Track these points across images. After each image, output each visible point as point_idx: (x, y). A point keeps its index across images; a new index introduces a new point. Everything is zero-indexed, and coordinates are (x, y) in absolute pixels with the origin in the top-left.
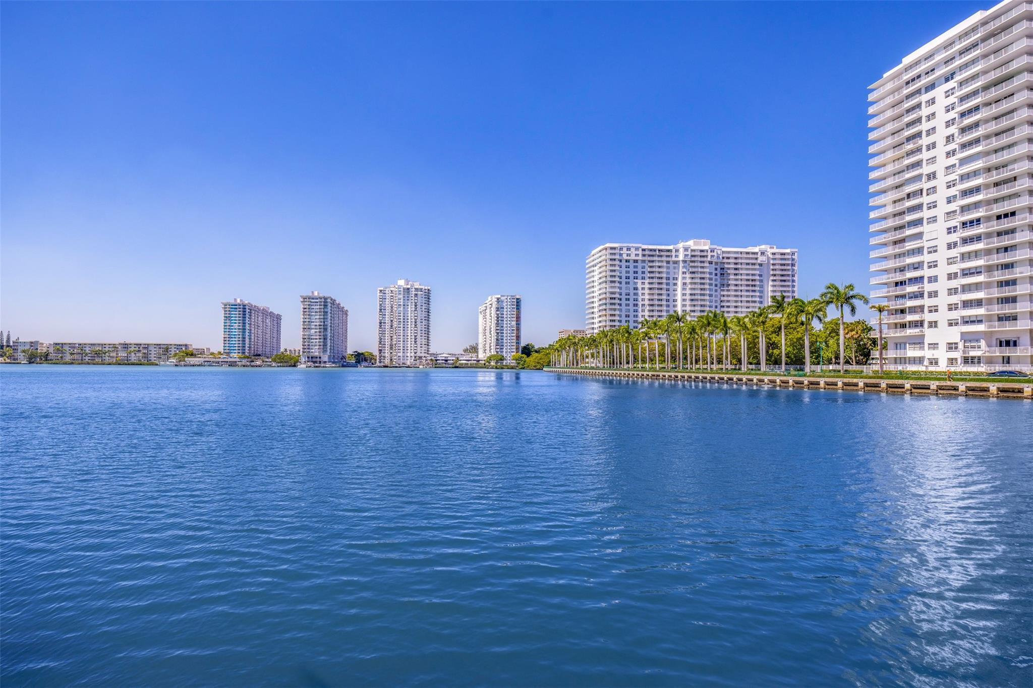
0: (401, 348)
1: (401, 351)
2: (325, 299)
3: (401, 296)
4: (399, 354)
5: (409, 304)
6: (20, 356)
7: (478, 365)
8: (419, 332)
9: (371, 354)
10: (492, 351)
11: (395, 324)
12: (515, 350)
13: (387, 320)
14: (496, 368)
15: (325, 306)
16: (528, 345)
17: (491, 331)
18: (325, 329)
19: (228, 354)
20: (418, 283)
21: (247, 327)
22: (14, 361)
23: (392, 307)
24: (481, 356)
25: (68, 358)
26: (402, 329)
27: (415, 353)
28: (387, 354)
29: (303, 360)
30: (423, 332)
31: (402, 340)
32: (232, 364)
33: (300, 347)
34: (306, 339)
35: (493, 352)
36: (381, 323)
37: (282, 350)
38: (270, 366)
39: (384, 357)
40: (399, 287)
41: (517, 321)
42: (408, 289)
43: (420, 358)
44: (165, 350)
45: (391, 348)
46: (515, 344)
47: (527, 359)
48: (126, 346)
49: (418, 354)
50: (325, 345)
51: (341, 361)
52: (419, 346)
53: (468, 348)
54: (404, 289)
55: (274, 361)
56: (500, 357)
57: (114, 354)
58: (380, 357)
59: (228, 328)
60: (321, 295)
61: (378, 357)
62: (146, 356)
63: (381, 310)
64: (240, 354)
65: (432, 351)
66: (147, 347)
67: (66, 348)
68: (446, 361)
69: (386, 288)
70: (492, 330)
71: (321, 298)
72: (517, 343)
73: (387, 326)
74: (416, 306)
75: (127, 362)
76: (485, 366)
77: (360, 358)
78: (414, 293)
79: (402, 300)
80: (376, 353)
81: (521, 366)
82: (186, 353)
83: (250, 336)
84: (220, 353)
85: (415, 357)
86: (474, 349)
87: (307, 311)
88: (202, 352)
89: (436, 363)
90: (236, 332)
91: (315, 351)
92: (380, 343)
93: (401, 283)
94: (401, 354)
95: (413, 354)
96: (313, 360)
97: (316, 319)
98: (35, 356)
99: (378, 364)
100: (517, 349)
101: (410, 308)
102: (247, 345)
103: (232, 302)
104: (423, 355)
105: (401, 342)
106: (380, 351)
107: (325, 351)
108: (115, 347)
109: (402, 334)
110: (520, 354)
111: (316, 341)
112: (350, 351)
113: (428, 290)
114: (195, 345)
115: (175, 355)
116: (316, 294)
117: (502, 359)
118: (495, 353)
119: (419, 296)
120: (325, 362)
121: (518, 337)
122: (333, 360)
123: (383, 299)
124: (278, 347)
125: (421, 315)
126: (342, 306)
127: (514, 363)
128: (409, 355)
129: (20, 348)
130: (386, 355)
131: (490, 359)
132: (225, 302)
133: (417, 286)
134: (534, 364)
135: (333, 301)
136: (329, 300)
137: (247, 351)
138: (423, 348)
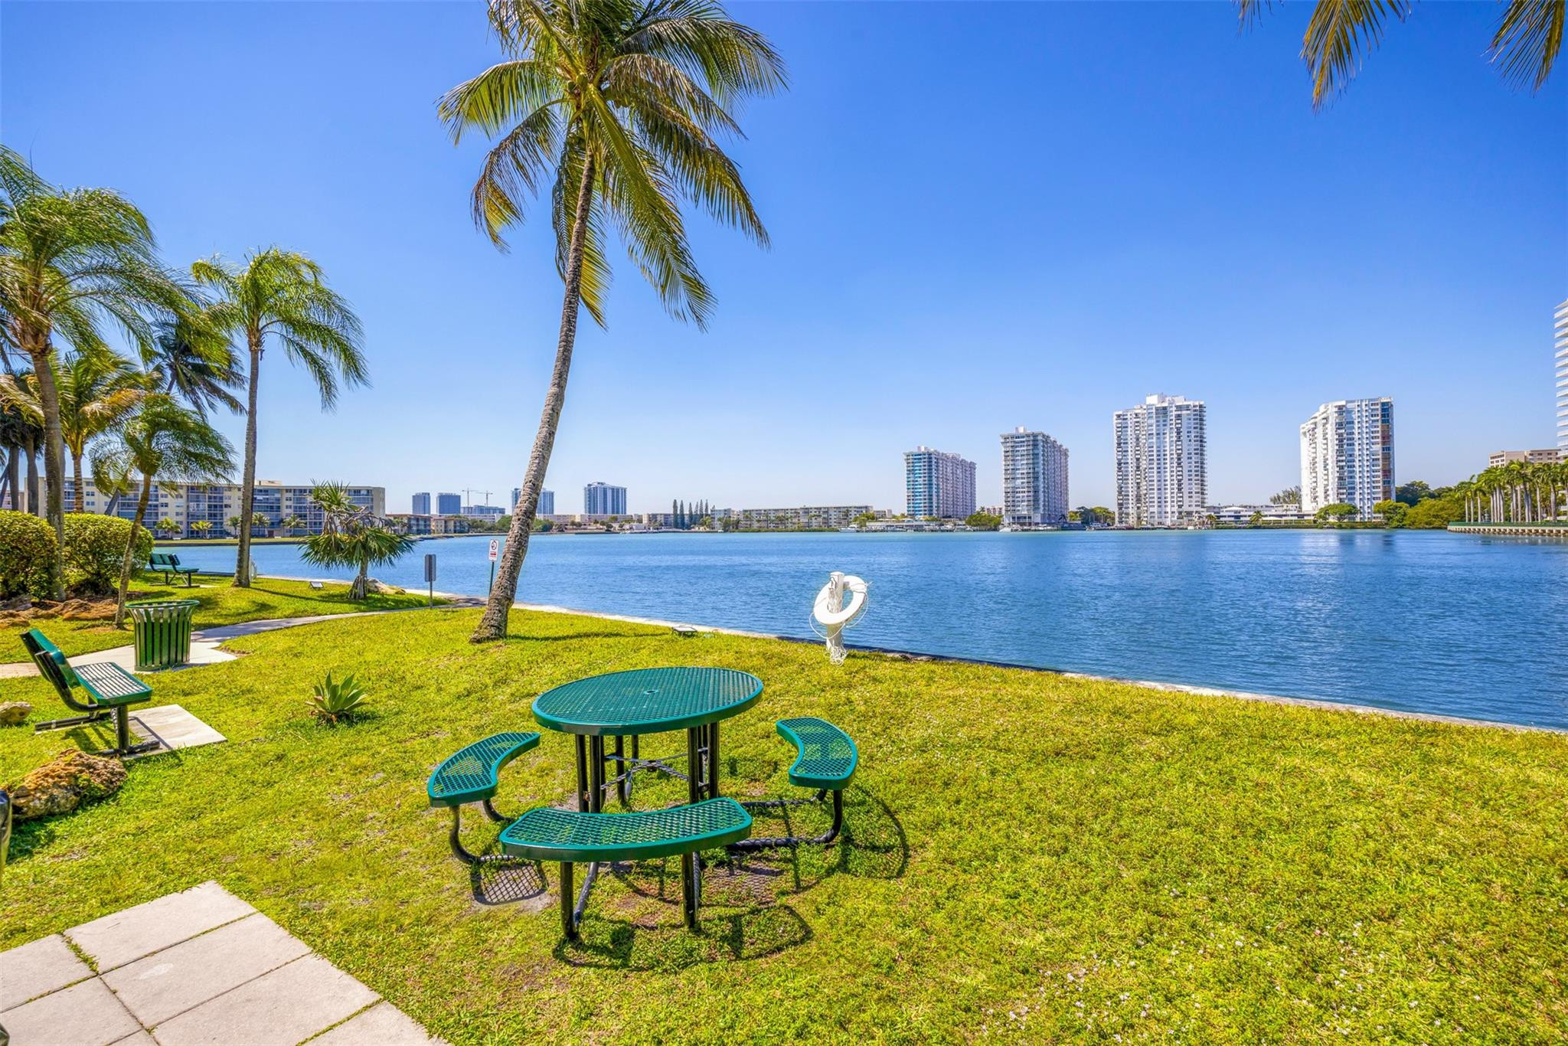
0: (1156, 500)
1: (1156, 504)
2: (1035, 436)
3: (1153, 421)
4: (1151, 509)
5: (1167, 431)
6: (717, 524)
7: (1301, 523)
8: (1186, 473)
9: (1106, 510)
10: (1330, 498)
11: (1144, 464)
12: (1381, 495)
13: (1130, 458)
14: (1340, 527)
15: (1035, 446)
16: (1413, 485)
17: (1326, 465)
18: (1036, 478)
19: (913, 516)
20: (1182, 398)
21: (934, 481)
22: (712, 530)
23: (1138, 439)
24: (1308, 507)
25: (756, 525)
26: (1155, 470)
27: (1180, 506)
28: (1132, 510)
29: (1006, 521)
30: (1193, 473)
31: (1155, 487)
32: (919, 529)
33: (1002, 505)
34: (1011, 494)
35: (1333, 500)
36: (1119, 464)
37: (978, 509)
38: (964, 530)
39: (1127, 514)
40: (1150, 407)
41: (1384, 443)
42: (1165, 408)
43: (1189, 514)
44: (845, 513)
45: (1138, 500)
46: (1380, 484)
47: (1411, 511)
48: (807, 511)
49: (1185, 508)
50: (1036, 500)
51: (1059, 520)
52: (1186, 495)
53: (1281, 494)
54: (1157, 409)
55: (969, 523)
56: (1346, 509)
57: (795, 520)
58: (1120, 514)
59: (912, 485)
60: (1029, 432)
61: (1117, 515)
62: (826, 521)
63: (1119, 444)
64: (927, 517)
65: (1209, 503)
66: (827, 510)
67: (754, 514)
68: (1238, 517)
69: (1127, 410)
70: (1328, 462)
71: (1028, 436)
72: (1384, 482)
73: (1131, 468)
74: (1178, 433)
75: (807, 529)
76: (1315, 525)
77: (1090, 518)
78: (1174, 413)
79: (1154, 427)
80: (1113, 508)
81: (1395, 524)
82: (866, 516)
83: (938, 492)
84: (903, 515)
85: (1180, 513)
86: (1294, 496)
87: (1011, 455)
88: (883, 515)
89: (1216, 521)
90: (921, 488)
91: (1023, 510)
92: (1120, 493)
93: (1153, 400)
94: (1155, 509)
95: (1175, 509)
96: (1019, 520)
97: (1023, 466)
98: (731, 524)
99: (1117, 524)
100: (1385, 493)
101: (1170, 437)
102: (935, 505)
103: (916, 451)
104: (1194, 509)
105: (1155, 491)
106: (1120, 505)
107: (1036, 509)
108: (796, 512)
109: (1155, 479)
110: (1392, 501)
111: (1024, 495)
112: (1073, 507)
113: (1201, 406)
114: (877, 507)
115: (856, 519)
116: (1021, 430)
117: (1353, 511)
118: (1337, 502)
119: (1184, 419)
120: (1037, 524)
121: (1388, 473)
122: (1048, 519)
123: (1122, 428)
124: (973, 506)
125: (1189, 446)
126: (1059, 443)
127: (1380, 518)
128: (1168, 509)
129: (717, 517)
130: (1130, 511)
131: (1326, 512)
132: (907, 451)
133: (1180, 401)
134: (1425, 519)
135: (1046, 438)
136: (1040, 438)
137: (935, 512)
138: (1194, 499)
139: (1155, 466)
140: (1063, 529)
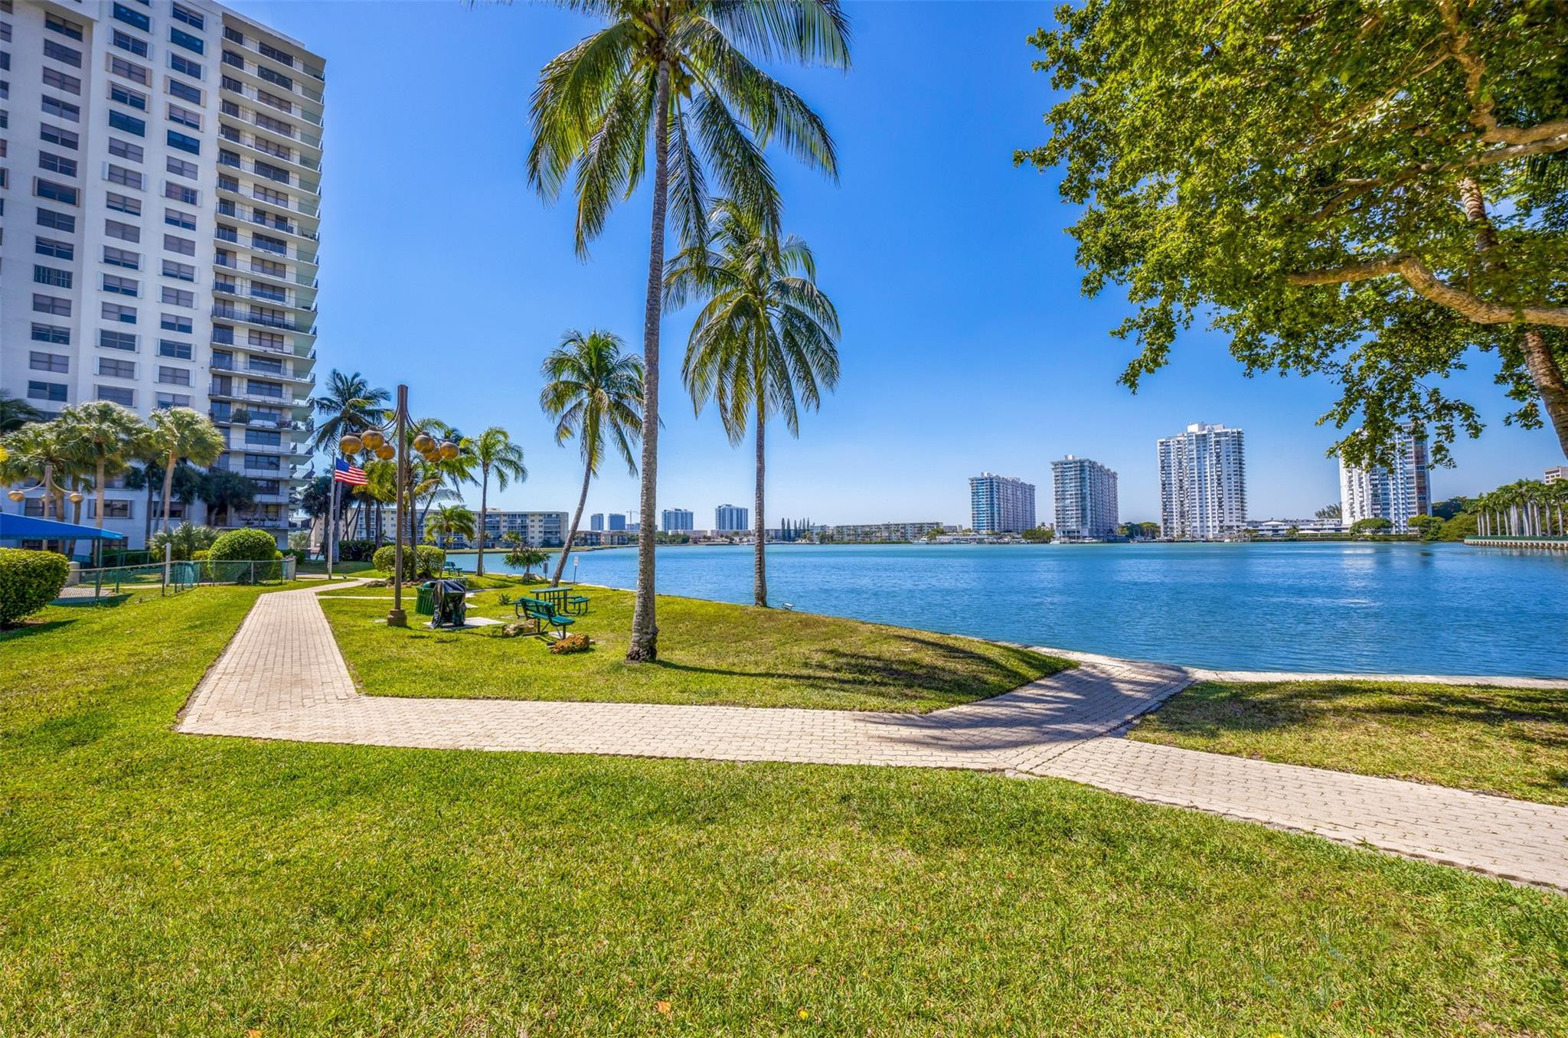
0: (1198, 516)
1: (1198, 519)
2: (1082, 462)
3: (1194, 447)
4: (1194, 524)
5: (1207, 456)
6: (815, 537)
7: (1337, 536)
8: (1226, 496)
9: (1154, 525)
10: (1366, 513)
11: (1186, 485)
12: (1416, 510)
13: (1174, 479)
14: (1373, 540)
15: (1082, 470)
16: (1447, 502)
17: (1361, 483)
18: (1083, 498)
19: (977, 531)
20: (1221, 426)
21: (996, 501)
22: (812, 542)
23: (1180, 463)
24: (1347, 521)
25: (846, 539)
26: (1197, 490)
27: (1221, 522)
28: (1176, 524)
29: (1057, 535)
30: (1233, 492)
31: (1197, 505)
32: (981, 541)
33: (1054, 521)
34: (1061, 512)
35: (1368, 515)
36: (1164, 485)
37: (1036, 524)
38: (1019, 543)
39: (1172, 529)
40: (1190, 435)
41: (1417, 463)
42: (1204, 435)
43: (1230, 528)
44: (920, 529)
45: (1182, 516)
46: (1416, 500)
47: (1445, 525)
48: (887, 527)
49: (1227, 523)
50: (1084, 517)
51: (1107, 533)
52: (1226, 512)
53: (1322, 510)
54: (1197, 436)
55: (1025, 537)
56: (1379, 523)
57: (878, 534)
58: (1166, 528)
59: (976, 504)
60: (1077, 459)
61: (1162, 529)
62: (904, 535)
63: (1163, 467)
64: (990, 532)
65: (1249, 517)
66: (904, 526)
67: (845, 530)
68: (1277, 531)
69: (1170, 438)
70: (1364, 480)
71: (1076, 462)
72: (1419, 498)
73: (1175, 488)
74: (1218, 457)
75: (888, 541)
76: (1351, 537)
77: (1134, 531)
78: (1213, 440)
79: (1195, 452)
80: (1160, 524)
81: (1430, 536)
82: (935, 531)
83: (999, 511)
84: (970, 530)
85: (1221, 527)
86: (1334, 512)
87: (1060, 479)
88: (953, 529)
89: (1255, 535)
90: (984, 508)
91: (1072, 525)
92: (1165, 510)
93: (1194, 429)
94: (1198, 524)
95: (1217, 523)
96: (1069, 534)
97: (1072, 488)
98: (826, 537)
99: (1162, 537)
100: (1420, 508)
101: (1209, 461)
102: (996, 521)
103: (979, 476)
104: (1234, 523)
105: (1197, 508)
106: (1165, 521)
107: (1084, 524)
108: (878, 527)
109: (1197, 497)
110: (1429, 516)
111: (1073, 513)
112: (1122, 521)
113: (1239, 433)
114: (946, 522)
115: (928, 533)
116: (1070, 458)
117: (1386, 525)
118: (1372, 517)
119: (1223, 446)
120: (1084, 537)
121: (1423, 490)
122: (1096, 534)
123: (1166, 453)
124: (1033, 523)
125: (1228, 468)
126: (1106, 468)
127: (1415, 531)
128: (1210, 524)
129: (815, 531)
130: (1175, 525)
131: (1361, 526)
132: (972, 477)
133: (1219, 429)
134: (1457, 532)
135: (1093, 465)
136: (1086, 464)
137: (996, 527)
138: (1234, 515)
139: (1196, 486)
140: (1109, 541)
